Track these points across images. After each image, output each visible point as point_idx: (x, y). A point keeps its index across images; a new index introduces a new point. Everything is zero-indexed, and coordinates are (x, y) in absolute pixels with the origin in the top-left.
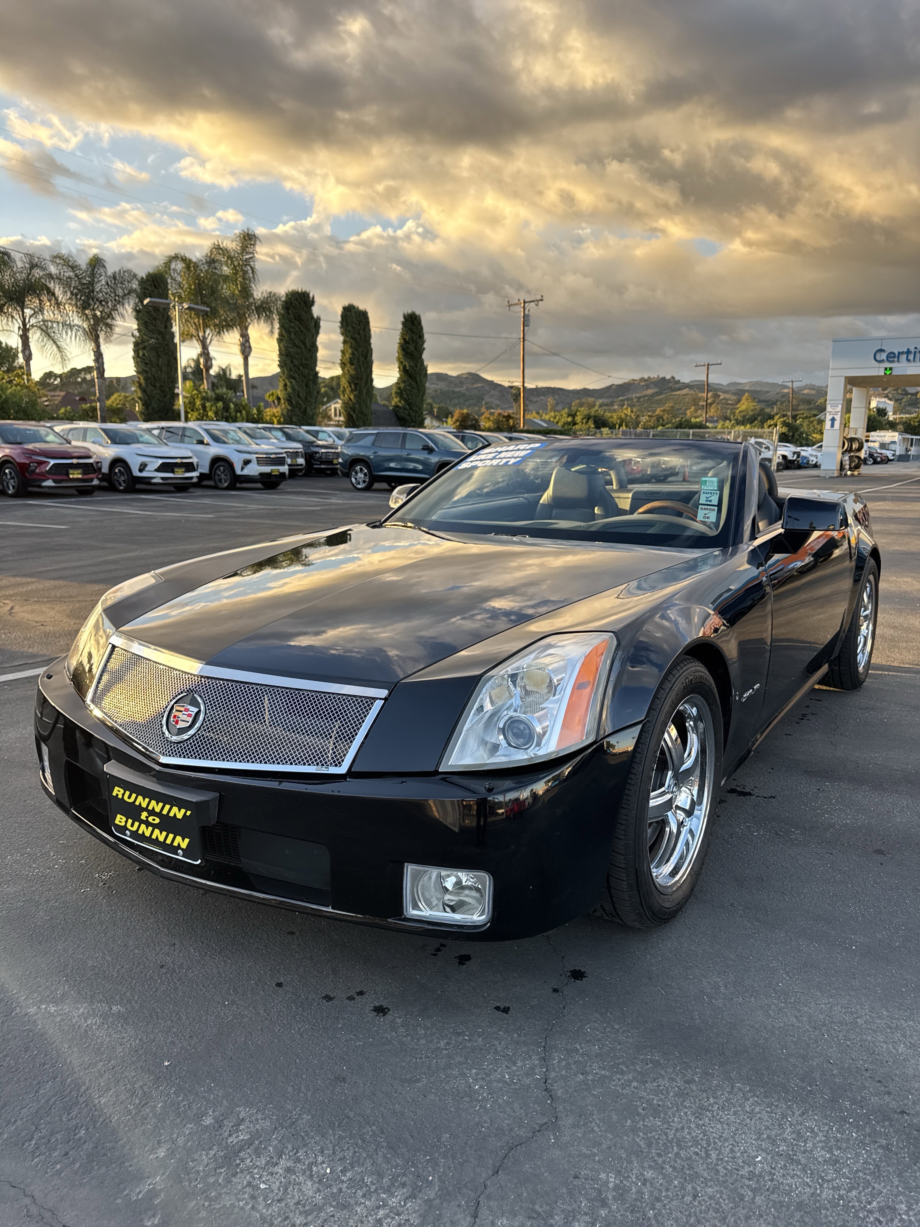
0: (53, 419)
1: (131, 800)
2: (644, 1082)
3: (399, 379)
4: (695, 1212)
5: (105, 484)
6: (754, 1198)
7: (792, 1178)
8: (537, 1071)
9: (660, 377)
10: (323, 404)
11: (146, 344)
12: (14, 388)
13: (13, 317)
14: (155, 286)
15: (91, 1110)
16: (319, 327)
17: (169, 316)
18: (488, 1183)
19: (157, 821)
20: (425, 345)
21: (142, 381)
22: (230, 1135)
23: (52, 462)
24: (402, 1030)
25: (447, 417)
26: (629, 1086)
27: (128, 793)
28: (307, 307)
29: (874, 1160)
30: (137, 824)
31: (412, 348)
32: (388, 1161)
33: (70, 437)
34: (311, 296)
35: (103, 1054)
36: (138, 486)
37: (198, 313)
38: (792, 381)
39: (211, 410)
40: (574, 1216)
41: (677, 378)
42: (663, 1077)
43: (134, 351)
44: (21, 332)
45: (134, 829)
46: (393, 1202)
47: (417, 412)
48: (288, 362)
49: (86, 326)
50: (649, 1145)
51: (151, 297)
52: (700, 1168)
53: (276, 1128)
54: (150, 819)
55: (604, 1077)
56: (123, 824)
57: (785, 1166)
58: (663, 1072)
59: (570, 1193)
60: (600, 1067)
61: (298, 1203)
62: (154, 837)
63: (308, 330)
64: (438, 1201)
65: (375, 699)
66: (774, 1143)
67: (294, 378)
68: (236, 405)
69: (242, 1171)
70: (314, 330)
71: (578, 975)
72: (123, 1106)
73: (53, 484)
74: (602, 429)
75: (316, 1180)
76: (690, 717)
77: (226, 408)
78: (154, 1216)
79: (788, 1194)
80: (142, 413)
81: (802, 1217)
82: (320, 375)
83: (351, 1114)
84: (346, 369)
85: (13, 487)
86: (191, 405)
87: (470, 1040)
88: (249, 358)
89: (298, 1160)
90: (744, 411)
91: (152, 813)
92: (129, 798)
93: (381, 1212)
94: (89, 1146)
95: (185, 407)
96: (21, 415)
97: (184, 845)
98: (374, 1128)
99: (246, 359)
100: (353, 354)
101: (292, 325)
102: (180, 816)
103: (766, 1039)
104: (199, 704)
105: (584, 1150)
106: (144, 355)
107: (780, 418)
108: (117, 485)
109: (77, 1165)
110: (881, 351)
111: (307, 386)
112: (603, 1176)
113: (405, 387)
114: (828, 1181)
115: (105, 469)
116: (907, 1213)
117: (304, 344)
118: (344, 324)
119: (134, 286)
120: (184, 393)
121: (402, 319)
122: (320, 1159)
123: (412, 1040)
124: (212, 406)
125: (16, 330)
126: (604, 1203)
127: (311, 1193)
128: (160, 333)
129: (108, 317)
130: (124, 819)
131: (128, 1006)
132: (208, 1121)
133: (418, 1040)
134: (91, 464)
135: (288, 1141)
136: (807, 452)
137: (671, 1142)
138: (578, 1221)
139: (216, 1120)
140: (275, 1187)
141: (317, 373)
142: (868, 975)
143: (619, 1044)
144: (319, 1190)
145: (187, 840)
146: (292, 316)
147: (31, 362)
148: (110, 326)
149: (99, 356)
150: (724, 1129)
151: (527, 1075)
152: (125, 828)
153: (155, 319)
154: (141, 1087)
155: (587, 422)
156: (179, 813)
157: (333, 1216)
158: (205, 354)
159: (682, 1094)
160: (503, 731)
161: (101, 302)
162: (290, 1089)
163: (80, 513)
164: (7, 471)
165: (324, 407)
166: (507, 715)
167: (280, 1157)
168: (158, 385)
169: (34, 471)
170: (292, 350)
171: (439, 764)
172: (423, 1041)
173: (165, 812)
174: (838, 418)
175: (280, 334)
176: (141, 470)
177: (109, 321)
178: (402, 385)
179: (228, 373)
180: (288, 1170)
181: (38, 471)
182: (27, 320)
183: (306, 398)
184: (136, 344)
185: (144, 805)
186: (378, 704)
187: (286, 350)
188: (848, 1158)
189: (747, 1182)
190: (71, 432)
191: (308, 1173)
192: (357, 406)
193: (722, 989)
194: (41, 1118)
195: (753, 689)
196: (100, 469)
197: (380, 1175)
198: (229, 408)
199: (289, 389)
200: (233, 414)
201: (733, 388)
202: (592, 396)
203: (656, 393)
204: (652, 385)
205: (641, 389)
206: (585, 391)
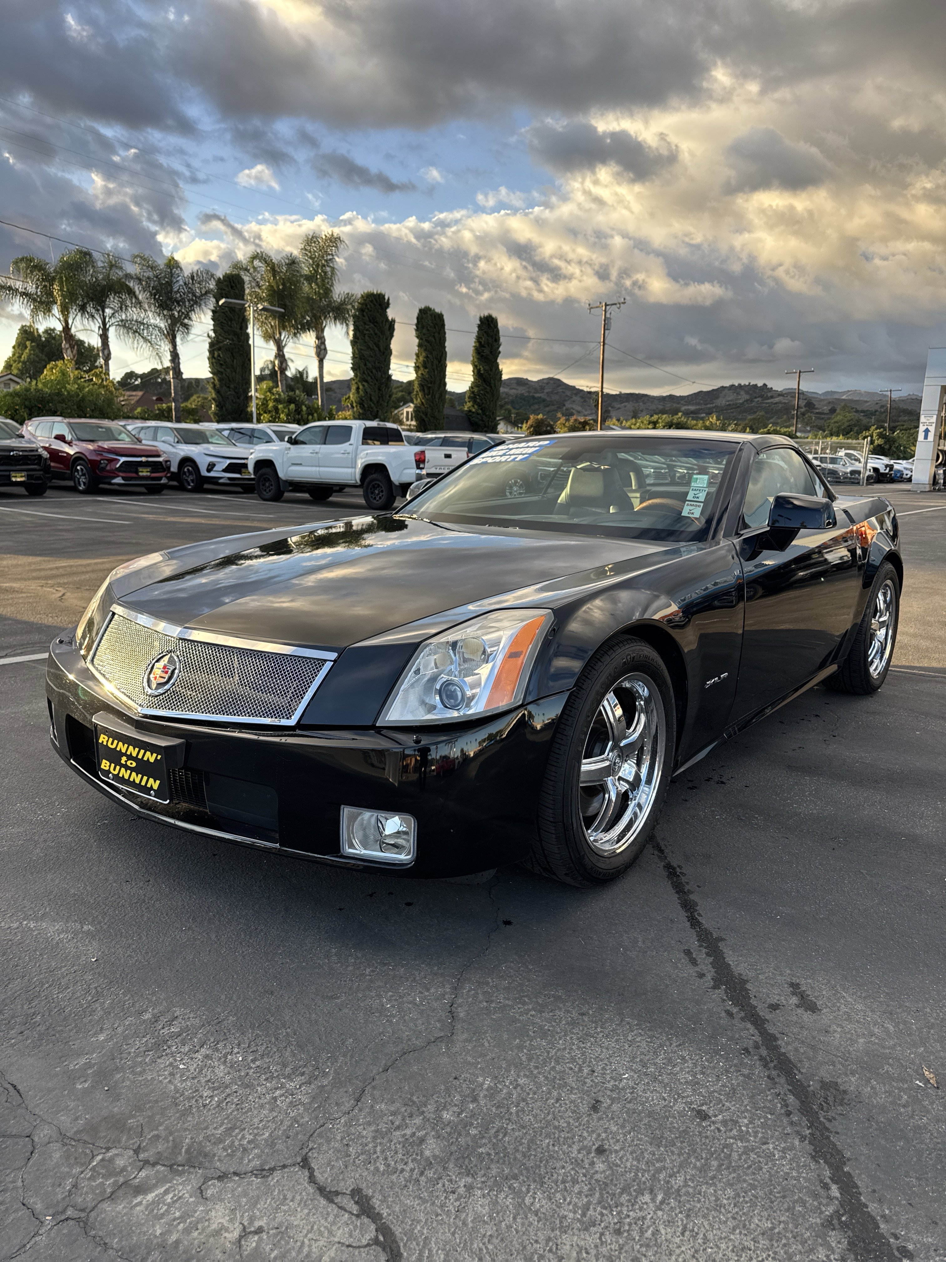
0: (127, 417)
1: (113, 747)
2: (541, 1012)
3: (473, 383)
4: (554, 1112)
5: (175, 483)
6: (611, 1105)
7: (652, 1092)
8: (446, 997)
9: (752, 384)
10: (396, 408)
11: (221, 345)
12: (91, 387)
13: (93, 317)
14: (232, 287)
15: (49, 1002)
16: (394, 330)
17: (244, 316)
18: (377, 1077)
19: (134, 764)
20: (501, 349)
21: (217, 382)
22: (163, 1028)
23: (123, 459)
24: (334, 958)
25: (522, 424)
26: (527, 1014)
27: (111, 740)
28: (382, 309)
29: (732, 1084)
30: (118, 767)
31: (487, 351)
32: (294, 1055)
33: (142, 436)
34: (386, 298)
35: (68, 961)
36: (206, 486)
37: (274, 314)
39: (283, 412)
40: (445, 1106)
41: (769, 386)
42: (560, 1009)
43: (210, 352)
44: (101, 332)
45: (116, 772)
46: (290, 1085)
47: (490, 417)
48: (362, 365)
49: (162, 325)
50: (530, 1060)
51: (226, 297)
52: (570, 1080)
53: (203, 1025)
54: (129, 763)
55: (505, 1006)
56: (107, 768)
57: (648, 1083)
58: (561, 1005)
59: (447, 1090)
60: (505, 998)
61: (209, 1081)
62: (131, 779)
63: (383, 332)
64: (329, 1087)
65: (325, 661)
66: (644, 1066)
67: (366, 381)
68: (308, 408)
69: (166, 1055)
70: (388, 333)
71: (507, 923)
72: (77, 1001)
73: (122, 482)
75: (229, 1065)
76: (640, 697)
77: (298, 411)
78: (85, 1081)
79: (643, 1104)
80: (215, 414)
81: (649, 1121)
82: (393, 378)
83: (272, 1020)
84: (420, 372)
85: (84, 484)
86: (263, 407)
87: (393, 969)
88: (325, 361)
89: (217, 1050)
90: (839, 421)
91: (130, 757)
92: (112, 744)
93: (278, 1093)
94: (42, 1028)
95: (258, 409)
96: (96, 414)
97: (156, 787)
98: (288, 1030)
99: (321, 362)
100: (427, 357)
101: (367, 327)
102: (152, 760)
103: (667, 986)
104: (175, 662)
105: (469, 1059)
106: (219, 356)
107: (876, 429)
108: (186, 484)
109: (29, 1041)
111: (379, 389)
112: (480, 1079)
113: (479, 391)
114: (683, 1097)
115: (174, 468)
116: (747, 1126)
117: (378, 346)
118: (420, 326)
119: (212, 287)
120: (257, 395)
121: (479, 322)
122: (236, 1050)
123: (341, 967)
124: (284, 408)
125: (97, 330)
126: (475, 1100)
127: (221, 1075)
128: (235, 334)
129: (185, 318)
130: (108, 763)
131: (98, 926)
132: (147, 1016)
133: (347, 966)
134: (160, 462)
135: (212, 1035)
136: (900, 465)
137: (550, 1059)
138: (447, 1110)
139: (154, 1016)
140: (192, 1069)
141: (390, 376)
142: (783, 940)
143: (529, 981)
144: (229, 1073)
145: (158, 782)
146: (367, 318)
147: (110, 362)
148: (186, 326)
149: (175, 357)
150: (602, 1052)
151: (437, 999)
152: (109, 772)
153: (231, 320)
154: (96, 988)
156: (151, 757)
157: (236, 1092)
158: (280, 355)
159: (573, 1023)
160: (440, 692)
161: (178, 302)
162: (223, 997)
163: (146, 510)
164: (79, 468)
165: (396, 412)
166: (444, 677)
167: (202, 1046)
168: (232, 386)
169: (104, 469)
170: (366, 353)
171: (376, 719)
172: (351, 968)
173: (140, 757)
174: (932, 429)
175: (355, 336)
176: (209, 470)
177: (186, 321)
178: (476, 390)
179: (305, 376)
180: (207, 1057)
181: (108, 468)
182: (107, 320)
183: (378, 402)
184: (212, 345)
185: (124, 751)
186: (329, 665)
187: (360, 352)
188: (709, 1081)
189: (609, 1093)
190: (143, 431)
191: (223, 1059)
192: (429, 410)
193: (640, 944)
194: (6, 1005)
195: (719, 678)
196: (169, 468)
197: (285, 1066)
198: (302, 410)
199: (361, 392)
200: (305, 416)
201: (829, 397)
202: (679, 403)
203: (747, 401)
204: (742, 393)
205: (731, 397)
206: (671, 397)
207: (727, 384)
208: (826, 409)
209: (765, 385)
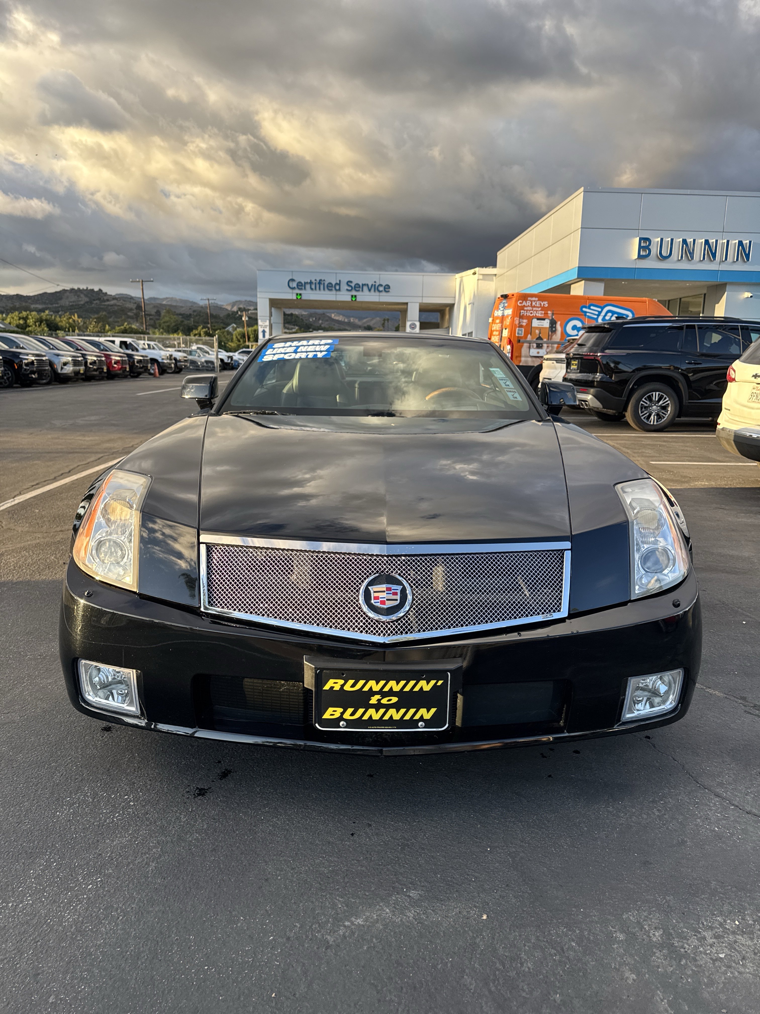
8: (725, 804)
9: (89, 288)
38: (208, 300)
41: (104, 291)
74: (58, 332)
90: (167, 322)
107: (203, 328)
110: (292, 280)
151: (725, 809)
155: (40, 326)
174: (267, 330)
201: (153, 302)
202: (26, 302)
203: (87, 302)
204: (82, 295)
205: (73, 298)
206: (18, 296)
207: (68, 287)
208: (153, 312)
209: (100, 290)
